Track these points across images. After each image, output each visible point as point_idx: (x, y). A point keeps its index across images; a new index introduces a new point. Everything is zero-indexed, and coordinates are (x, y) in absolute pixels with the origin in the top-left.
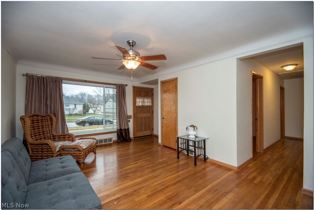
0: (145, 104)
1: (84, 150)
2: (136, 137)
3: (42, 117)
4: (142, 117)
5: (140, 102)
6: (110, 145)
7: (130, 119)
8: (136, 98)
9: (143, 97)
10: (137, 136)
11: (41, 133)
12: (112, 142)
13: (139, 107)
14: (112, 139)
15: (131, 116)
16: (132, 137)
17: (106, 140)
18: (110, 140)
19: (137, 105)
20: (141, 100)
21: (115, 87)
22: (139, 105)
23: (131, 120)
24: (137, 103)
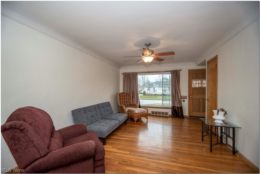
0: (203, 85)
1: (136, 114)
2: (191, 116)
3: (127, 94)
4: (200, 98)
5: (196, 84)
6: (167, 117)
7: (185, 99)
8: (192, 80)
9: (202, 78)
10: (193, 116)
11: (122, 102)
12: (168, 115)
13: (196, 88)
14: (168, 113)
15: (186, 96)
16: (188, 115)
17: (163, 113)
18: (167, 113)
19: (193, 86)
20: (198, 81)
21: (170, 73)
22: (195, 87)
23: (187, 101)
24: (193, 85)
